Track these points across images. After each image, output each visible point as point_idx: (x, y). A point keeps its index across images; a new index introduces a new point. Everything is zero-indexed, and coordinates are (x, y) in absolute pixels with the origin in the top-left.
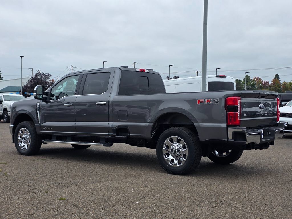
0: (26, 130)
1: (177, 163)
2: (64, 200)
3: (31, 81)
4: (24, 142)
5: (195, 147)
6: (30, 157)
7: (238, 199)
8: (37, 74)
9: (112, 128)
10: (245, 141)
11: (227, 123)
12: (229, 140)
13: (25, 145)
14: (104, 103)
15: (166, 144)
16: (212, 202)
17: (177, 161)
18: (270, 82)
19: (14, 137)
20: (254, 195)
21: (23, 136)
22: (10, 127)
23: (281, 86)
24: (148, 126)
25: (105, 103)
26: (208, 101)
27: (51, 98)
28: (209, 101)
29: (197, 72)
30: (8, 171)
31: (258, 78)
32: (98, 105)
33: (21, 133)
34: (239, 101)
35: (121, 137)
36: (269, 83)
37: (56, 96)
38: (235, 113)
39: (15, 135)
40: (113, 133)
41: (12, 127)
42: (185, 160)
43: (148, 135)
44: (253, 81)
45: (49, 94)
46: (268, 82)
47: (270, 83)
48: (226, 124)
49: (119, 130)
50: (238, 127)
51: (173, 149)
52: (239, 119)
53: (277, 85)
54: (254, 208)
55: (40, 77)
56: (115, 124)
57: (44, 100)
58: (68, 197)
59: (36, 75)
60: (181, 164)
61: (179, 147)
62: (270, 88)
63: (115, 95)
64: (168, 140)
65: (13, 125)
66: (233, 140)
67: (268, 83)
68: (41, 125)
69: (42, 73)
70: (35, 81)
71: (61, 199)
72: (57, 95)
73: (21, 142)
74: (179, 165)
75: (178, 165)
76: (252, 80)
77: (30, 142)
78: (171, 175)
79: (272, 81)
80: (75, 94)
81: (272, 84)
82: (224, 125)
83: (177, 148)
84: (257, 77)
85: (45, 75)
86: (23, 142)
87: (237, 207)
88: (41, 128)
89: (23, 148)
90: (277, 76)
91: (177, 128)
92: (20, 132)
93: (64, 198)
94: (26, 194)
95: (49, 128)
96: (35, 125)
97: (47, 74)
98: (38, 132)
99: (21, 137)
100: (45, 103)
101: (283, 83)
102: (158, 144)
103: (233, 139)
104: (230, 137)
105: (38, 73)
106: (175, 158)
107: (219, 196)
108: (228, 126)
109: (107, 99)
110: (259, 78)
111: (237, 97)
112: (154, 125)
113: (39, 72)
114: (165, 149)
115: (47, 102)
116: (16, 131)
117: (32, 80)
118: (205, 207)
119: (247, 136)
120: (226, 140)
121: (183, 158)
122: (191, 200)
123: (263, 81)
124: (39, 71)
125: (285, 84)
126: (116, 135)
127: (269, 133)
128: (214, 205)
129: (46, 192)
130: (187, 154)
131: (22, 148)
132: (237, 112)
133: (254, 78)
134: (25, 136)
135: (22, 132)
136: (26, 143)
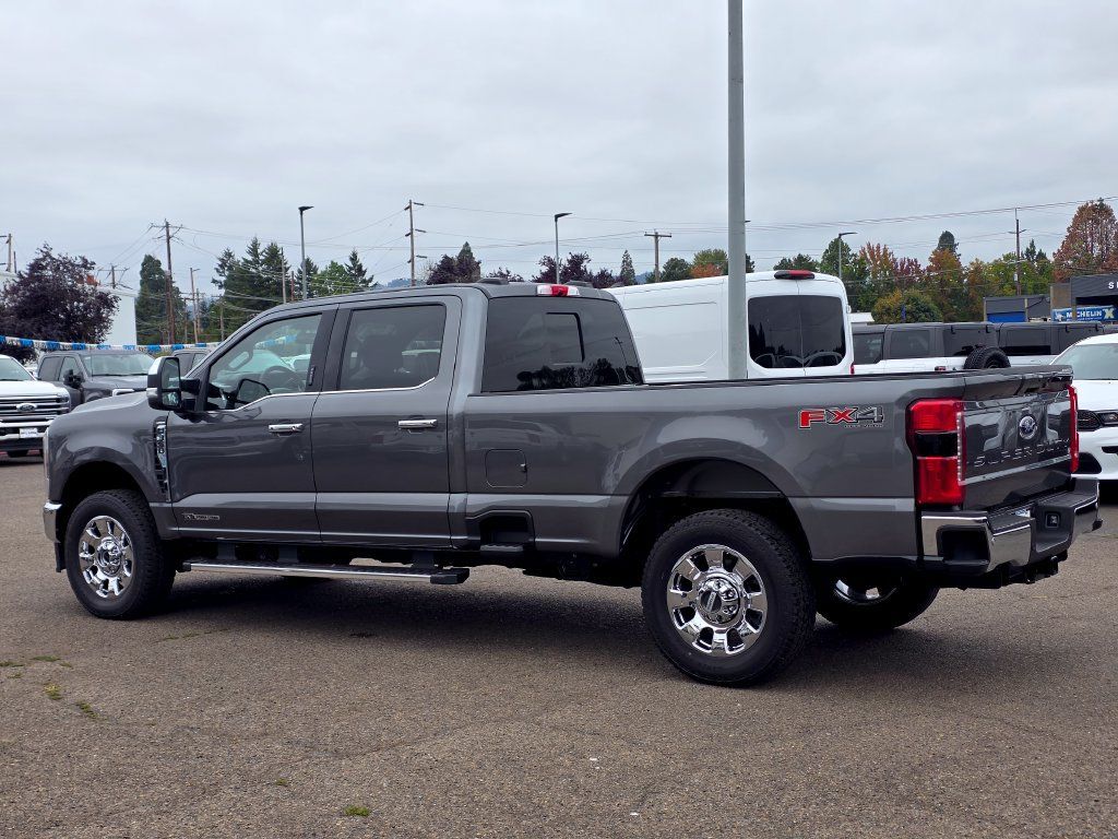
0: (112, 524)
1: (726, 642)
2: (365, 814)
3: (14, 290)
4: (107, 570)
5: (793, 585)
6: (134, 624)
7: (989, 781)
8: (37, 261)
9: (465, 514)
10: (986, 562)
11: (917, 497)
12: (925, 558)
13: (111, 579)
14: (428, 421)
15: (678, 575)
16: (903, 800)
17: (724, 636)
18: (924, 264)
19: (66, 551)
20: (1037, 762)
21: (103, 545)
22: (47, 512)
23: (965, 276)
24: (610, 508)
25: (433, 421)
26: (841, 416)
27: (210, 400)
28: (844, 415)
29: (656, 236)
30: (87, 696)
31: (878, 247)
32: (406, 428)
33: (91, 534)
34: (959, 414)
35: (503, 548)
36: (918, 266)
37: (226, 394)
38: (948, 459)
39: (66, 542)
40: (468, 535)
41: (55, 513)
42: (755, 631)
43: (608, 540)
44: (861, 262)
45: (202, 388)
46: (913, 263)
47: (922, 268)
48: (913, 500)
49: (495, 525)
50: (957, 508)
51: (708, 593)
52: (960, 482)
53: (951, 274)
54: (1061, 816)
55: (50, 273)
56: (477, 501)
57: (184, 409)
58: (373, 802)
59: (36, 267)
60: (742, 648)
61: (730, 583)
62: (926, 284)
63: (471, 392)
64: (688, 560)
65: (57, 506)
66: (941, 559)
67: (916, 266)
68: (175, 505)
69: (56, 257)
70: (33, 291)
71: (354, 812)
72: (228, 388)
73: (95, 570)
74: (731, 650)
75: (728, 652)
76: (855, 255)
77: (129, 567)
78: (706, 687)
79: (931, 260)
80: (310, 387)
81: (929, 269)
82: (907, 505)
83: (723, 589)
84: (874, 244)
85: (73, 265)
86: (102, 569)
87: (1000, 817)
88: (177, 516)
89: (105, 593)
90: (947, 240)
91: (723, 516)
92: (89, 532)
93: (359, 805)
94: (212, 794)
95: (208, 517)
96: (151, 505)
97: (79, 262)
98: (161, 532)
99: (91, 550)
100: (187, 422)
101: (972, 264)
102: (649, 572)
103: (939, 555)
104: (931, 548)
105: (41, 256)
106: (716, 626)
107: (914, 771)
108: (921, 508)
109: (441, 409)
110: (882, 248)
111: (951, 402)
112: (630, 505)
113: (48, 255)
114: (675, 591)
115: (194, 418)
116: (70, 526)
117: (20, 283)
118: (887, 821)
119: (991, 539)
120: (914, 558)
121: (749, 626)
122: (824, 796)
123: (898, 261)
124: (45, 250)
125: (978, 268)
126: (484, 542)
127: (1050, 520)
128: (916, 813)
129: (280, 784)
130: (763, 609)
131: (98, 592)
132: (954, 458)
133: (863, 250)
134: (110, 547)
135: (96, 532)
136: (116, 571)
